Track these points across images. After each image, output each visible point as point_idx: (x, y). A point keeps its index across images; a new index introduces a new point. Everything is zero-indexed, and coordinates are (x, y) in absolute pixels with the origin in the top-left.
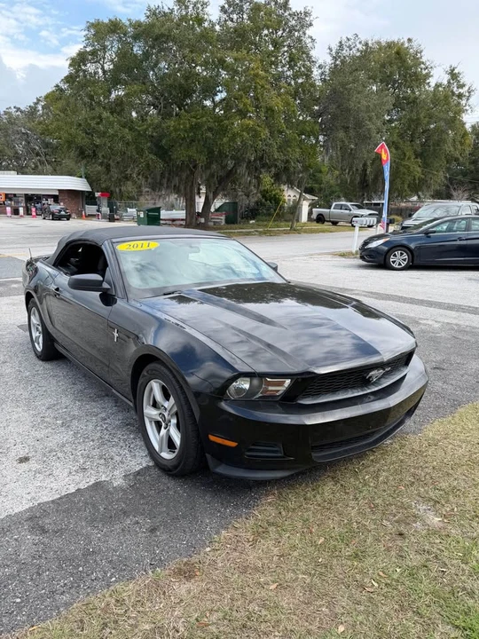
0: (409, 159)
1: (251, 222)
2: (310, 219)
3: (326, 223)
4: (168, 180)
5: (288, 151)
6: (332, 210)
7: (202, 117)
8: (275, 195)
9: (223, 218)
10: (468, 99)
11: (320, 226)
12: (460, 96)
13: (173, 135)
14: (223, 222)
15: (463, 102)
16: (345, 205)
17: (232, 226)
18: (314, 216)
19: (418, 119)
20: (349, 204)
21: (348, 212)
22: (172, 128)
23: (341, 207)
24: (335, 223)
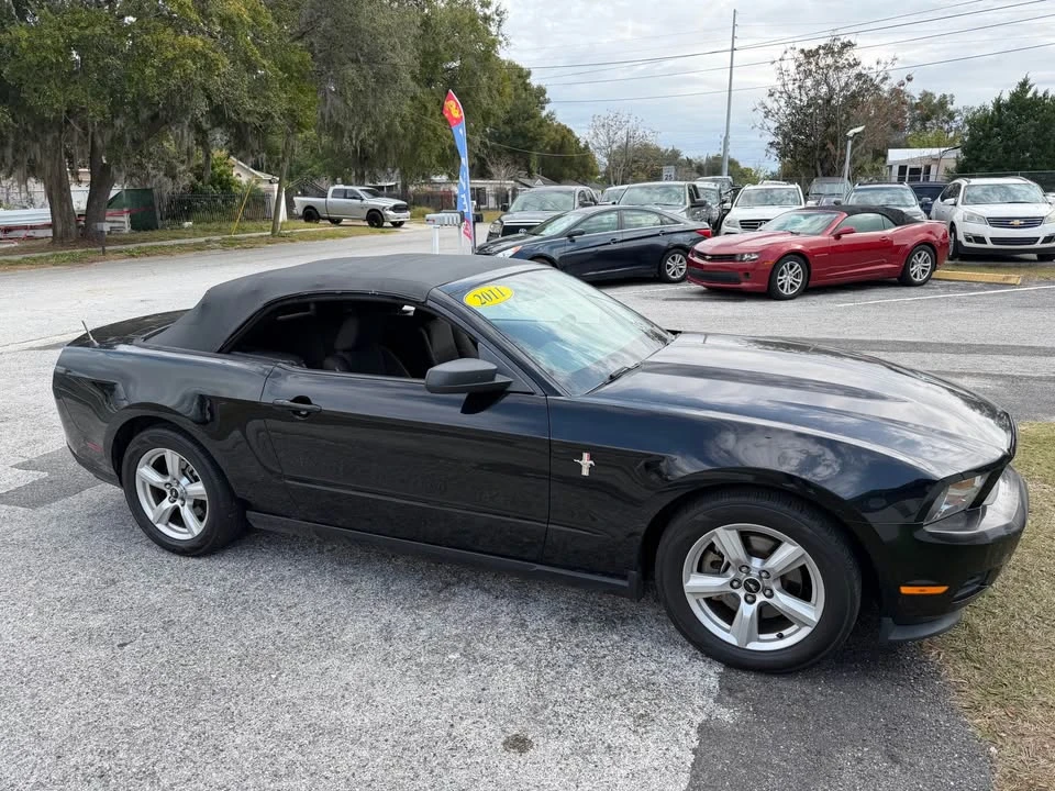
0: (433, 114)
1: (187, 224)
2: (290, 215)
3: (321, 222)
4: (16, 150)
5: (268, 97)
6: (330, 199)
7: (91, 24)
8: (220, 175)
9: (126, 219)
10: (500, 25)
11: (313, 228)
12: (487, 19)
13: (30, 57)
14: (127, 229)
15: (493, 29)
16: (352, 191)
17: (148, 234)
18: (299, 210)
19: (437, 51)
20: (357, 189)
21: (359, 201)
22: (24, 44)
23: (345, 194)
24: (336, 222)
